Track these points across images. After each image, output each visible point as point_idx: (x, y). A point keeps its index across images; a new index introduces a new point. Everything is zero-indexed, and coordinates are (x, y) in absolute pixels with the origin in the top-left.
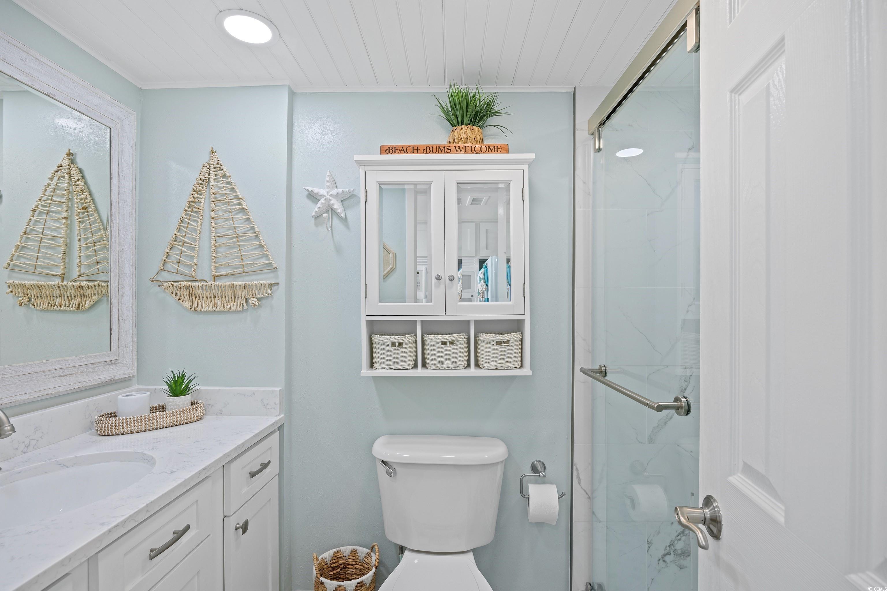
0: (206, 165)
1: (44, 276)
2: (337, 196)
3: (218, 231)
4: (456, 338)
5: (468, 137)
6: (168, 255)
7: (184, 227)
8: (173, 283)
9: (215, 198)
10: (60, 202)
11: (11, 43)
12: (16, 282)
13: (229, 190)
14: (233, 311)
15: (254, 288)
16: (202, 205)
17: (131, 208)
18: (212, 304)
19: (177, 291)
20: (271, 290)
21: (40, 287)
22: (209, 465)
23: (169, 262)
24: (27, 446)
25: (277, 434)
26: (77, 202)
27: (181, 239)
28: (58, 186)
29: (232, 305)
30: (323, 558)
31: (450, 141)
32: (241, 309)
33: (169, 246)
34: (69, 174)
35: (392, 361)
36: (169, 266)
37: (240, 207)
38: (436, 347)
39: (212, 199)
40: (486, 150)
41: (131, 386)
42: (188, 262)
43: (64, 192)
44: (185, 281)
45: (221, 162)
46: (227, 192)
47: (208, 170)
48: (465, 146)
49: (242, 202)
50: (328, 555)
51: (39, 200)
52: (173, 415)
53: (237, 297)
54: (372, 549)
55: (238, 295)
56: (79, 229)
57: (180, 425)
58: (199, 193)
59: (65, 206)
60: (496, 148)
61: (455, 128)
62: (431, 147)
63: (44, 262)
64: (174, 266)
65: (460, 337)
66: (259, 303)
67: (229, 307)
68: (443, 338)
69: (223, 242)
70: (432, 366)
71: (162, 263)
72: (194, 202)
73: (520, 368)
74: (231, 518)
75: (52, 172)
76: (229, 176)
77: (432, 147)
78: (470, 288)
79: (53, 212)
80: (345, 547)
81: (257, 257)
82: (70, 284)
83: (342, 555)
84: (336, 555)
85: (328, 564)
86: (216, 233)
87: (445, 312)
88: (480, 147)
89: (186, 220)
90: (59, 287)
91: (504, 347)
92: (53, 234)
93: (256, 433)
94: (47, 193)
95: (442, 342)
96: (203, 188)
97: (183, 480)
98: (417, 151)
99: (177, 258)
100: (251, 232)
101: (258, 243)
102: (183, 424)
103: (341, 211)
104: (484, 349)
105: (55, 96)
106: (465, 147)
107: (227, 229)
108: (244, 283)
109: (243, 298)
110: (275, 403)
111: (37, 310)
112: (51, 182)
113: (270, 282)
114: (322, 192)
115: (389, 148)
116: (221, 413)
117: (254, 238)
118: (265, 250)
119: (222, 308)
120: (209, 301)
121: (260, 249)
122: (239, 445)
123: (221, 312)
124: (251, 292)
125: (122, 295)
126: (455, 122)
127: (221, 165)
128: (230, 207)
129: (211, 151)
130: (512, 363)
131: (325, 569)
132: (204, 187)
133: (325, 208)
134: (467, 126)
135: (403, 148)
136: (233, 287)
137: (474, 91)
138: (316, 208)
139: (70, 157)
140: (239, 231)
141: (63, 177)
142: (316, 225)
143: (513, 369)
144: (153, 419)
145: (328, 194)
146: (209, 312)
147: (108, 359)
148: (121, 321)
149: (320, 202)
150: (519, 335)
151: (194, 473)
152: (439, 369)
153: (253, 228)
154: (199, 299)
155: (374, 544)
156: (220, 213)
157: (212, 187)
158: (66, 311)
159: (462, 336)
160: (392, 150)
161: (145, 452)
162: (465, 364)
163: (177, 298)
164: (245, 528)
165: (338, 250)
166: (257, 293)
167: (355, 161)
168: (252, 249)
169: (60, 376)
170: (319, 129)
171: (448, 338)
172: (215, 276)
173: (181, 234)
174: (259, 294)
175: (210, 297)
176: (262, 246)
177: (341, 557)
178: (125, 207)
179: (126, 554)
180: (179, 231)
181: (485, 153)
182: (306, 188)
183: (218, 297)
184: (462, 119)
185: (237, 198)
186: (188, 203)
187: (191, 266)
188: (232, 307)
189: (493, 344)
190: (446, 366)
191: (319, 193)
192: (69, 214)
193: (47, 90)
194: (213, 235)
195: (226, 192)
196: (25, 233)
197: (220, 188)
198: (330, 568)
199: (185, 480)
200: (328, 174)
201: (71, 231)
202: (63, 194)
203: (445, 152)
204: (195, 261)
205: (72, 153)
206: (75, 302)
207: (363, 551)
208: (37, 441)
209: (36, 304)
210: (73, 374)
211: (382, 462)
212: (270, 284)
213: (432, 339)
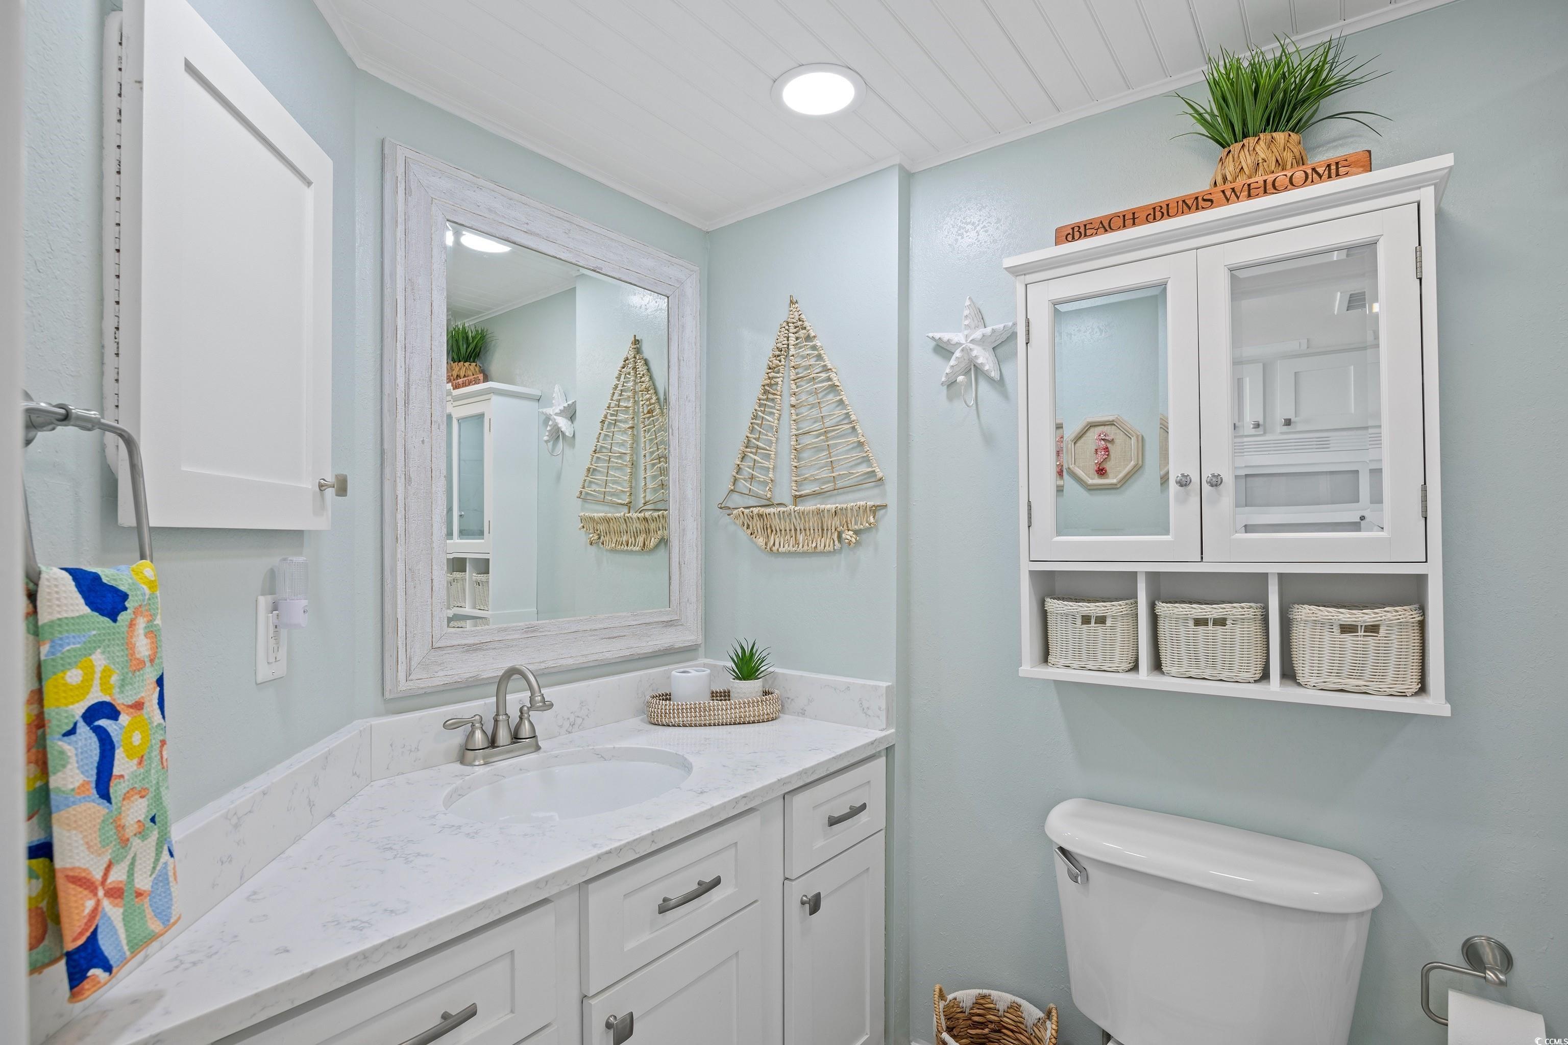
0: (784, 325)
1: (613, 506)
2: (982, 342)
3: (801, 426)
4: (1229, 613)
5: (1261, 161)
6: (739, 470)
7: (757, 424)
8: (743, 510)
9: (797, 374)
10: (626, 407)
11: (553, 216)
12: (587, 514)
13: (815, 359)
14: (821, 552)
15: (849, 515)
16: (779, 388)
17: (694, 404)
18: (792, 541)
19: (748, 521)
20: (873, 517)
21: (608, 521)
22: (752, 793)
23: (740, 478)
24: (573, 725)
25: (883, 760)
26: (643, 405)
27: (754, 443)
28: (625, 386)
29: (819, 542)
30: (955, 999)
31: (1215, 183)
32: (831, 549)
33: (739, 456)
34: (635, 368)
35: (1084, 651)
36: (743, 485)
37: (830, 383)
38: (1182, 629)
39: (793, 377)
40: (1307, 177)
41: (696, 659)
42: (762, 478)
43: (630, 394)
44: (758, 506)
45: (803, 316)
46: (812, 361)
47: (787, 332)
48: (1248, 183)
49: (833, 375)
50: (966, 996)
51: (608, 407)
52: (736, 708)
53: (825, 530)
54: (1049, 1015)
55: (827, 526)
56: (645, 441)
57: (744, 723)
58: (776, 369)
59: (631, 411)
60: (1333, 167)
61: (1227, 150)
62: (1165, 207)
63: (613, 488)
64: (746, 484)
65: (1245, 611)
66: (856, 539)
67: (814, 545)
68: (1199, 611)
69: (807, 443)
70: (1174, 670)
71: (732, 480)
72: (770, 385)
73: (1416, 694)
74: (794, 883)
75: (619, 369)
76: (815, 337)
77: (1168, 205)
78: (1358, 501)
79: (620, 421)
80: (1000, 993)
81: (853, 463)
82: (635, 515)
83: (992, 1006)
84: (982, 1001)
85: (965, 1012)
86: (797, 430)
87: (1202, 554)
88: (1289, 177)
89: (760, 413)
90: (625, 520)
91: (1362, 639)
92: (620, 450)
93: (838, 754)
94: (614, 398)
95: (1194, 619)
96: (780, 361)
97: (709, 807)
98: (1134, 222)
99: (749, 473)
100: (845, 422)
101: (856, 439)
102: (749, 723)
103: (990, 367)
104: (1307, 642)
105: (601, 269)
106: (1249, 185)
107: (813, 420)
108: (834, 506)
109: (833, 530)
110: (880, 709)
111: (607, 550)
112: (618, 383)
113: (872, 503)
114: (957, 337)
115: (1073, 229)
116: (803, 713)
117: (850, 431)
118: (866, 450)
119: (806, 548)
120: (788, 537)
121: (858, 449)
122: (806, 769)
123: (805, 554)
124: (844, 521)
125: (684, 530)
126: (1227, 136)
127: (803, 322)
128: (815, 387)
129: (791, 301)
130: (1389, 680)
131: (961, 1021)
132: (783, 360)
133: (963, 365)
134: (1257, 138)
135: (1101, 222)
136: (819, 513)
137: (1278, 54)
138: (947, 368)
139: (635, 346)
140: (828, 423)
141: (629, 374)
142: (950, 398)
143: (1394, 695)
144: (710, 710)
145: (966, 341)
146: (789, 554)
147: (665, 619)
148: (683, 565)
149: (954, 357)
150: (1412, 613)
151: (727, 799)
152: (1190, 677)
153: (848, 415)
154: (776, 534)
155: (1052, 1005)
156: (804, 397)
157: (792, 358)
158: (632, 551)
159: (1246, 610)
160: (1080, 232)
161: (687, 756)
162: (1255, 671)
163: (749, 532)
164: (814, 905)
165: (988, 439)
166: (853, 523)
167: (1006, 269)
168: (847, 450)
169: (609, 638)
170: (953, 227)
171: (1210, 612)
172: (796, 497)
173: (754, 436)
174: (856, 524)
175: (790, 530)
176: (860, 444)
177: (990, 1008)
178: (686, 404)
179: (626, 896)
180: (752, 431)
181: (1303, 185)
182: (931, 335)
183: (801, 530)
184: (1244, 124)
185: (826, 369)
186: (763, 387)
187: (765, 483)
188: (818, 545)
189: (1332, 627)
190: (1207, 673)
191: (952, 340)
192: (636, 421)
193: (593, 264)
194: (794, 432)
195: (810, 363)
196: (595, 451)
197: (803, 357)
198: (970, 1022)
199: (713, 808)
200: (968, 303)
201: (637, 445)
202: (629, 397)
203: (1197, 209)
204: (770, 475)
205: (638, 340)
206: (640, 539)
207: (1032, 1013)
208: (583, 719)
209: (605, 543)
210: (625, 636)
211: (1059, 850)
212: (872, 507)
213: (1171, 611)
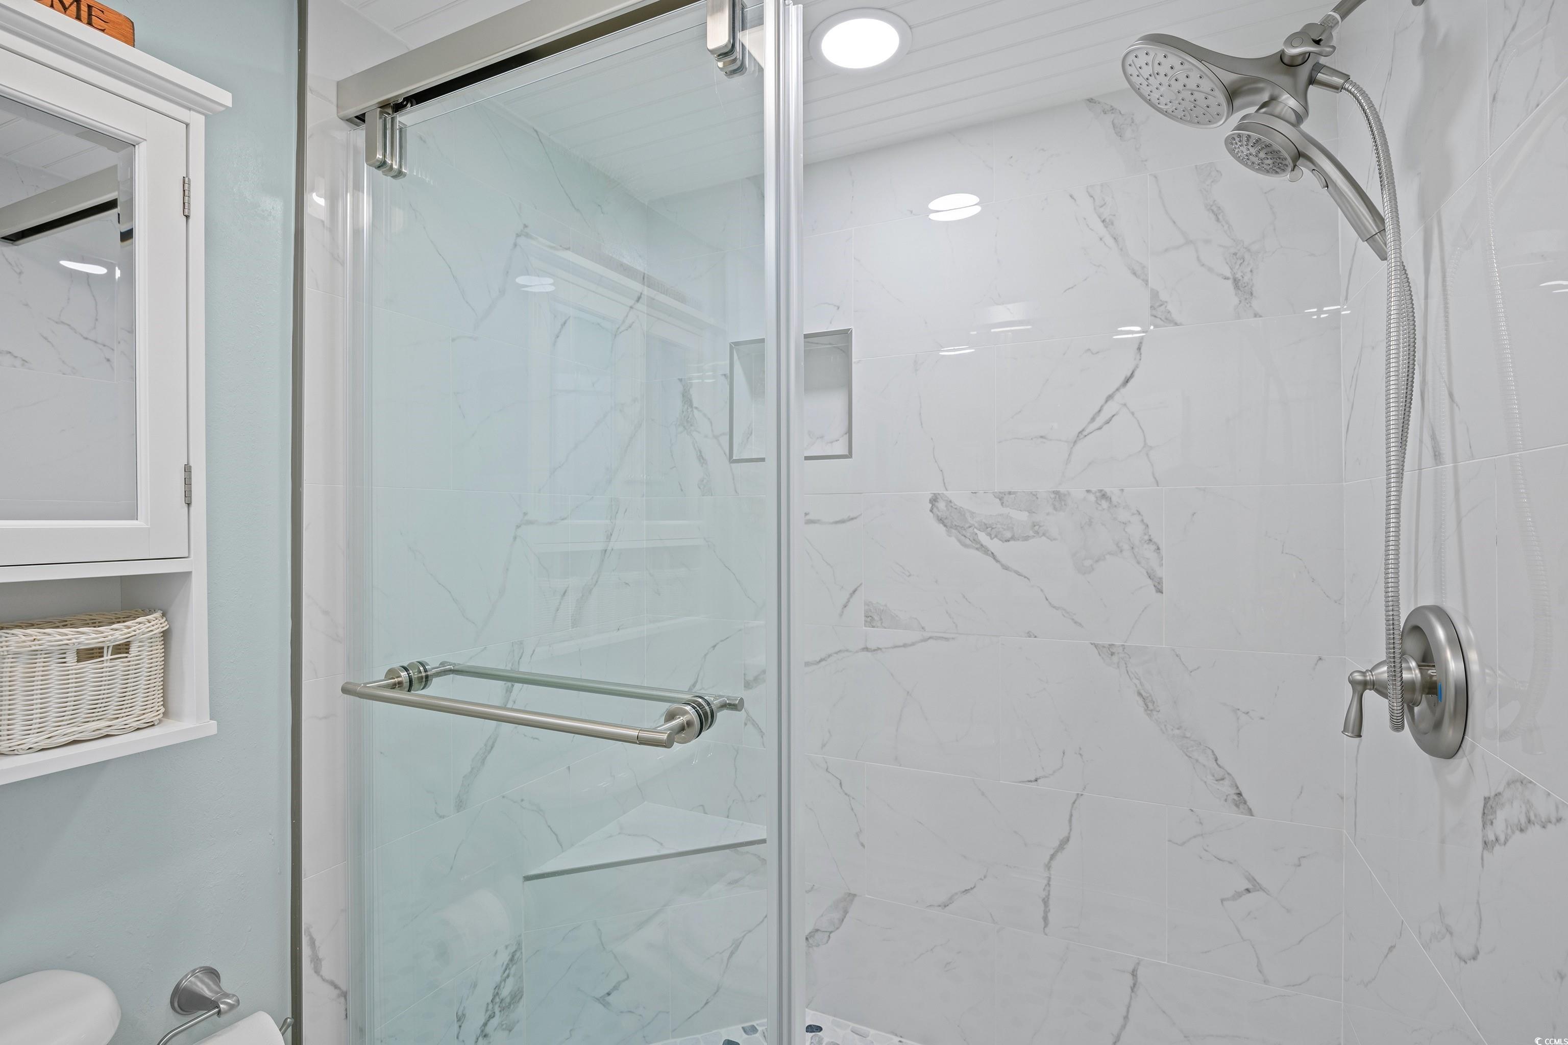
73: (159, 722)
91: (109, 664)
130: (136, 712)
143: (138, 729)
150: (161, 621)
